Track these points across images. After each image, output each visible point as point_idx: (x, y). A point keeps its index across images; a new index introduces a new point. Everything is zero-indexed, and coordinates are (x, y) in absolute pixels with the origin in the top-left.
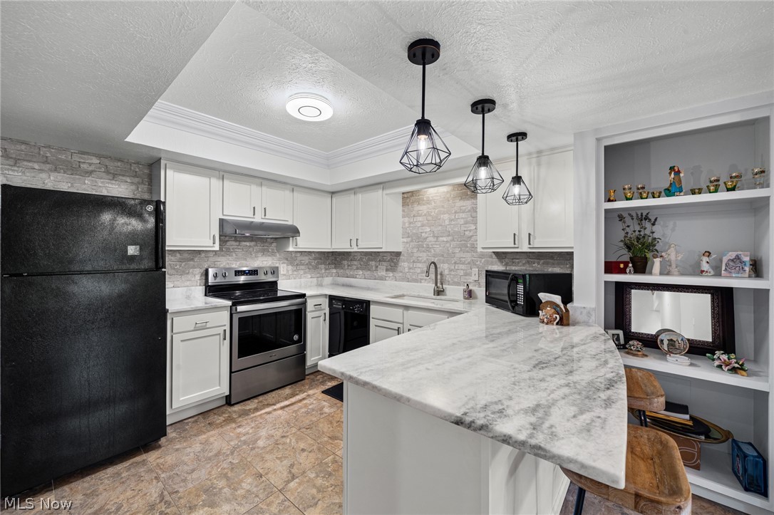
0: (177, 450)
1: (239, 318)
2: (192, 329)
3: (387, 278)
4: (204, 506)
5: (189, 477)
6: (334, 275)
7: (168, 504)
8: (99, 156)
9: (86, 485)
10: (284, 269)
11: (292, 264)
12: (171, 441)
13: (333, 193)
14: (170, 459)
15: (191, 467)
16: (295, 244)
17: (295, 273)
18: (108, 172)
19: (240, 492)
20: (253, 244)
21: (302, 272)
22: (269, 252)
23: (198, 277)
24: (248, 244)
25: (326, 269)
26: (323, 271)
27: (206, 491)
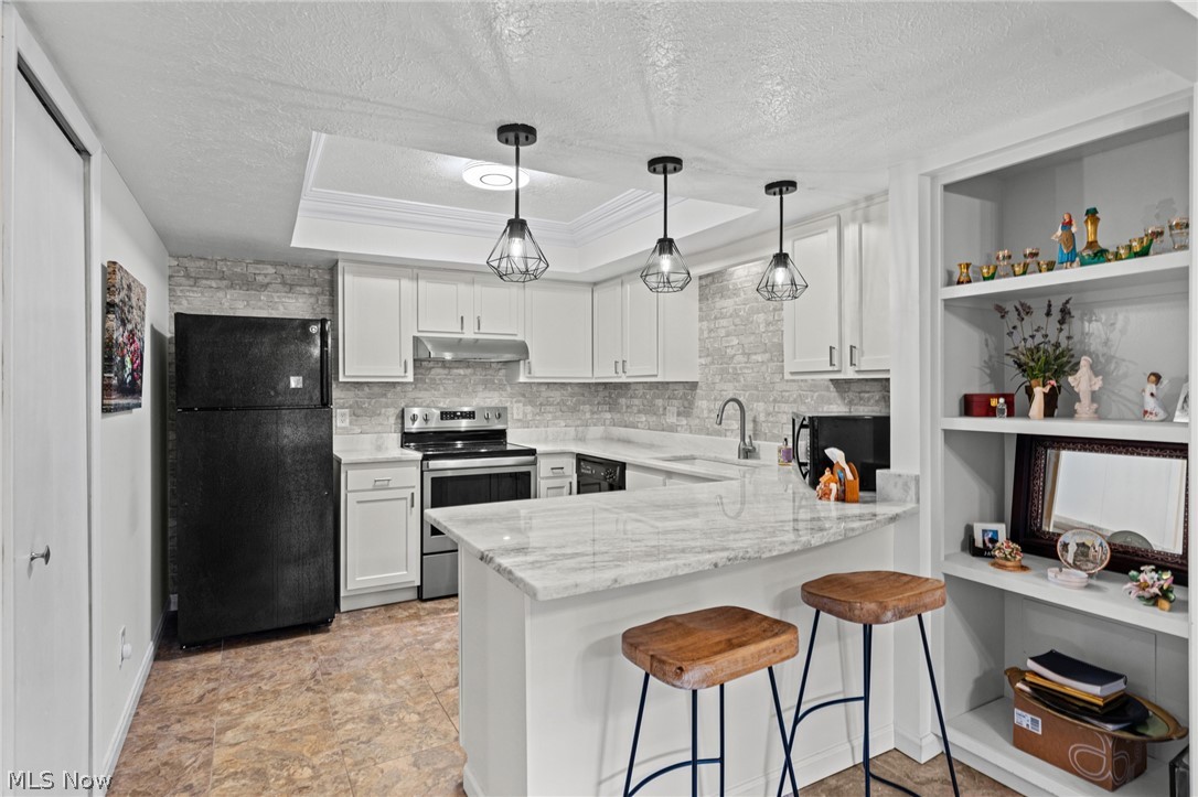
0: (345, 637)
1: (432, 479)
2: (371, 487)
3: (679, 429)
4: (350, 690)
5: (346, 664)
6: (608, 422)
7: (318, 682)
8: (274, 264)
9: (250, 652)
10: (517, 410)
11: (532, 403)
12: (341, 627)
13: (595, 284)
14: (333, 644)
15: (352, 655)
16: (527, 371)
17: (538, 418)
18: (284, 283)
19: (392, 686)
20: (469, 371)
21: (549, 416)
22: (494, 383)
23: (392, 420)
24: (462, 372)
25: (593, 413)
26: (588, 415)
27: (358, 679)
